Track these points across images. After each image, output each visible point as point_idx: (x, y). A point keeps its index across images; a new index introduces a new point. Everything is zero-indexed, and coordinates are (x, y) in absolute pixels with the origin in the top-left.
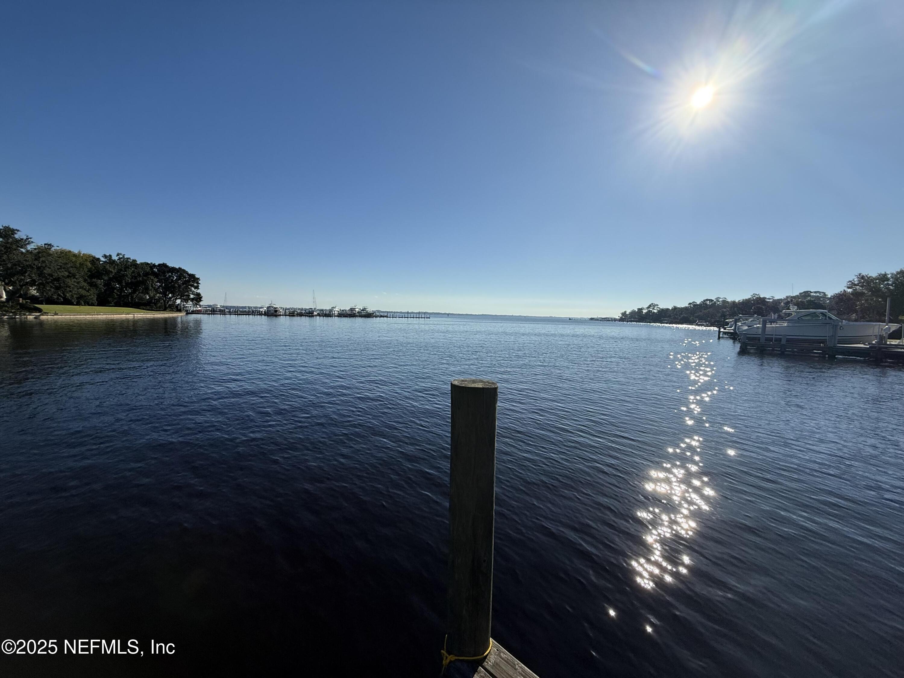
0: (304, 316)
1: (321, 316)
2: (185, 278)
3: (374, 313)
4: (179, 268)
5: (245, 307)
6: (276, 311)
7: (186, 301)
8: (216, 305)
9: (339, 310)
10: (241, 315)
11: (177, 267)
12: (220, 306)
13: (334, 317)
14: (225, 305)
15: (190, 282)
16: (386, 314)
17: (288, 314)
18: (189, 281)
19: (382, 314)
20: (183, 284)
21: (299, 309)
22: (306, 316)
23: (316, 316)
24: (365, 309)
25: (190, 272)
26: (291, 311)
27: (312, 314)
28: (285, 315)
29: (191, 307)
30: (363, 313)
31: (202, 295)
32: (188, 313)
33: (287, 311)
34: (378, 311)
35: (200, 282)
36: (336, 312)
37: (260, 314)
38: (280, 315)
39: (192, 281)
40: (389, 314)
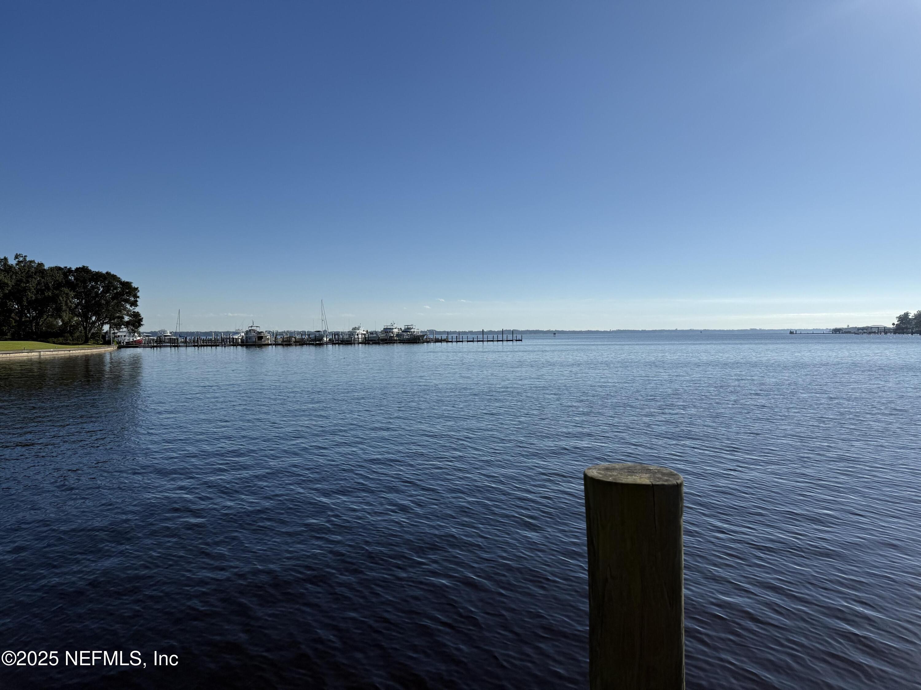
0: (307, 344)
1: (335, 344)
2: (116, 288)
3: (424, 336)
4: (107, 273)
5: (210, 333)
6: (260, 338)
7: (118, 326)
8: (164, 332)
9: (365, 333)
10: (204, 346)
11: (104, 272)
12: (171, 333)
13: (356, 345)
14: (178, 331)
15: (123, 295)
16: (444, 337)
17: (280, 342)
18: (121, 294)
19: (439, 337)
20: (113, 298)
21: (299, 333)
22: (310, 344)
23: (327, 343)
24: (408, 328)
25: (124, 279)
26: (285, 337)
27: (320, 340)
28: (276, 345)
29: (125, 336)
30: (406, 336)
31: (143, 315)
32: (120, 347)
33: (279, 337)
34: (432, 332)
35: (138, 294)
36: (360, 336)
37: (234, 343)
38: (268, 345)
39: (127, 293)
40: (450, 336)
